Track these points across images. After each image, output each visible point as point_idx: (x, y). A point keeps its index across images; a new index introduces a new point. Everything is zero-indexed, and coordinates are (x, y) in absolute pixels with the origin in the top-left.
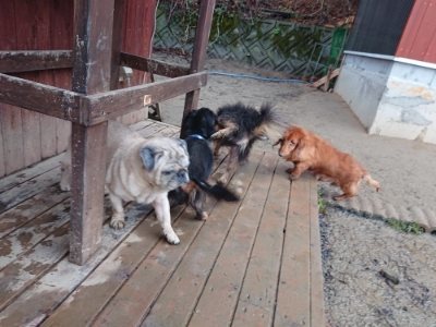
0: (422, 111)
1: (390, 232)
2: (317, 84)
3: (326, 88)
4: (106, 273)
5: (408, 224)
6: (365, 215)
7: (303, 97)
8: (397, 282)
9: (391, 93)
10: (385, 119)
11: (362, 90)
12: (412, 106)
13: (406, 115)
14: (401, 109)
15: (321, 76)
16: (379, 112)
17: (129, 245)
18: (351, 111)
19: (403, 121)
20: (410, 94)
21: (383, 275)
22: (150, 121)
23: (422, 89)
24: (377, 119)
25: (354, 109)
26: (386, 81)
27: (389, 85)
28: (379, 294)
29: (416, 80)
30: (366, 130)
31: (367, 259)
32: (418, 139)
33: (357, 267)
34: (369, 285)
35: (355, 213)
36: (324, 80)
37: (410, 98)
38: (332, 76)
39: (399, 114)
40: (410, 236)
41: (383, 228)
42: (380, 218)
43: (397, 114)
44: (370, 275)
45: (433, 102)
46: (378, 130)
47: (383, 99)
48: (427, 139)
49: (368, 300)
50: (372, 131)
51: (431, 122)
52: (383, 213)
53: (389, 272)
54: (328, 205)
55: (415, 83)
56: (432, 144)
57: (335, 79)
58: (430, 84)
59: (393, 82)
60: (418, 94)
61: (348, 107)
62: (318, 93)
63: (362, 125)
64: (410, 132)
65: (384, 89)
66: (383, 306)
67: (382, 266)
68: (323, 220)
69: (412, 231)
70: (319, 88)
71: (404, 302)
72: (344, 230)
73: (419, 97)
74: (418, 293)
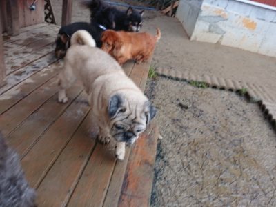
0: (221, 25)
1: (190, 87)
2: (165, 11)
3: (170, 14)
4: (10, 95)
5: (200, 83)
6: (177, 79)
7: (156, 19)
8: (187, 108)
9: (203, 14)
10: (200, 30)
11: (189, 14)
12: (215, 22)
13: (212, 28)
14: (209, 24)
15: (168, 6)
16: (196, 26)
17: (26, 84)
18: (183, 28)
19: (210, 31)
20: (215, 14)
21: (181, 105)
23: (221, 11)
24: (195, 30)
25: (184, 26)
26: (201, 6)
27: (202, 8)
28: (177, 113)
29: (218, 5)
30: (189, 38)
31: (174, 98)
32: (218, 43)
33: (168, 101)
34: (172, 109)
35: (172, 78)
36: (169, 9)
37: (214, 17)
38: (175, 6)
39: (207, 27)
40: (200, 89)
41: (186, 86)
42: (185, 80)
43: (206, 27)
44: (174, 105)
45: (227, 19)
46: (196, 38)
47: (199, 18)
48: (223, 43)
49: (170, 115)
50: (192, 38)
51: (225, 32)
52: (187, 78)
53: (184, 104)
54: (158, 75)
55: (218, 7)
56: (226, 46)
57: (176, 8)
58: (226, 8)
59: (205, 6)
60: (218, 14)
61: (182, 25)
62: (166, 17)
63: (187, 35)
64: (214, 38)
65: (199, 11)
66: (176, 118)
67: (181, 101)
68: (154, 82)
69: (202, 86)
70: (167, 14)
71: (188, 116)
72: (164, 87)
73: (220, 16)
74: (197, 113)
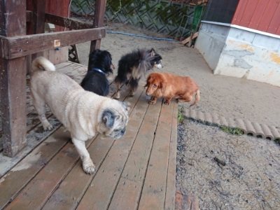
0: (247, 59)
1: (222, 134)
2: (184, 42)
3: (189, 45)
4: (29, 163)
5: (233, 129)
6: (207, 124)
7: (175, 50)
8: (224, 164)
9: (229, 47)
10: (224, 65)
11: (211, 46)
12: (241, 57)
13: (237, 62)
14: (234, 58)
15: (186, 37)
16: (220, 60)
17: (48, 144)
18: (204, 60)
19: (235, 66)
20: (240, 49)
21: (216, 160)
22: (70, 63)
23: (247, 45)
24: (219, 64)
25: (205, 57)
26: (225, 40)
27: (227, 42)
28: (214, 171)
29: (244, 40)
30: (212, 71)
31: (207, 150)
32: (244, 77)
33: (200, 155)
34: (207, 166)
35: (201, 122)
36: (188, 39)
37: (239, 51)
38: (194, 37)
39: (233, 61)
40: (234, 136)
41: (218, 132)
42: (216, 125)
43: (231, 61)
44: (208, 160)
45: (253, 54)
46: (220, 72)
47: (223, 52)
48: (249, 77)
49: (206, 176)
50: (216, 72)
51: (252, 67)
52: (218, 122)
53: (220, 158)
54: (185, 117)
55: (243, 41)
56: (252, 81)
57: (195, 39)
58: (252, 43)
59: (230, 41)
60: (244, 49)
61: (203, 57)
62: (185, 48)
63: (210, 69)
64: (239, 73)
65: (224, 45)
66: (214, 179)
67: (216, 154)
68: (182, 127)
69: (236, 133)
70: (185, 45)
71: (228, 176)
72: (194, 133)
73: (246, 51)
74: (237, 171)
